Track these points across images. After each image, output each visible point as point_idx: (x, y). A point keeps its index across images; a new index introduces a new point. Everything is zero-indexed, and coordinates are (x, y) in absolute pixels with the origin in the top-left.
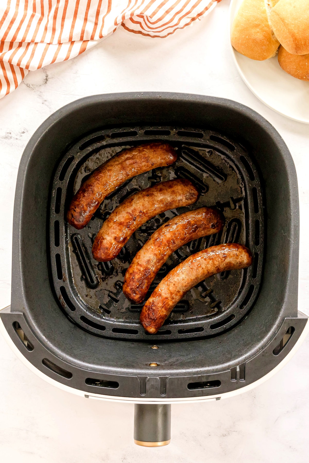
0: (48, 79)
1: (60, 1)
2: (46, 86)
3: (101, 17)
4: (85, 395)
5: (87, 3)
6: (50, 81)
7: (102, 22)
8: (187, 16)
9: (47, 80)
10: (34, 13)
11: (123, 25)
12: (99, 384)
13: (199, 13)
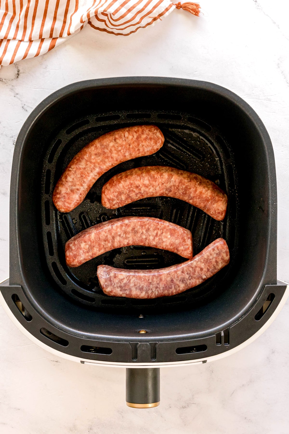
0: (20, 74)
1: (31, 1)
2: (17, 80)
3: (69, 16)
4: (81, 361)
5: (56, 3)
6: (21, 75)
7: (70, 20)
8: (149, 16)
9: (18, 74)
10: (7, 12)
11: (90, 23)
12: (93, 351)
13: (160, 13)
